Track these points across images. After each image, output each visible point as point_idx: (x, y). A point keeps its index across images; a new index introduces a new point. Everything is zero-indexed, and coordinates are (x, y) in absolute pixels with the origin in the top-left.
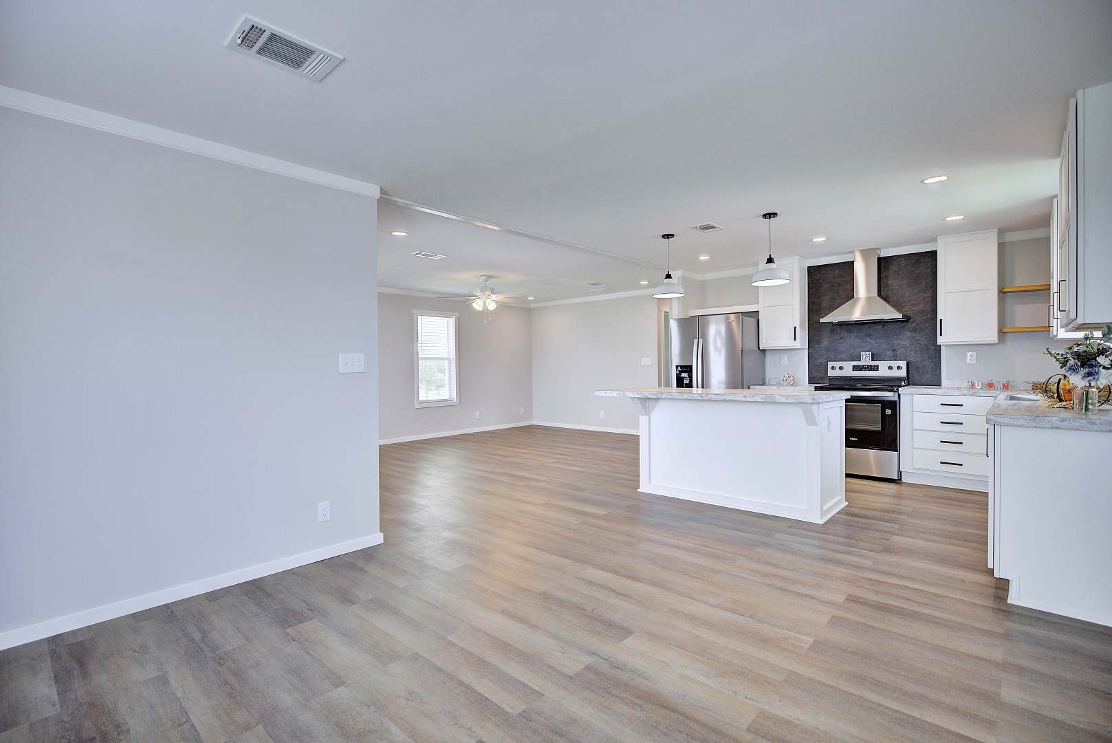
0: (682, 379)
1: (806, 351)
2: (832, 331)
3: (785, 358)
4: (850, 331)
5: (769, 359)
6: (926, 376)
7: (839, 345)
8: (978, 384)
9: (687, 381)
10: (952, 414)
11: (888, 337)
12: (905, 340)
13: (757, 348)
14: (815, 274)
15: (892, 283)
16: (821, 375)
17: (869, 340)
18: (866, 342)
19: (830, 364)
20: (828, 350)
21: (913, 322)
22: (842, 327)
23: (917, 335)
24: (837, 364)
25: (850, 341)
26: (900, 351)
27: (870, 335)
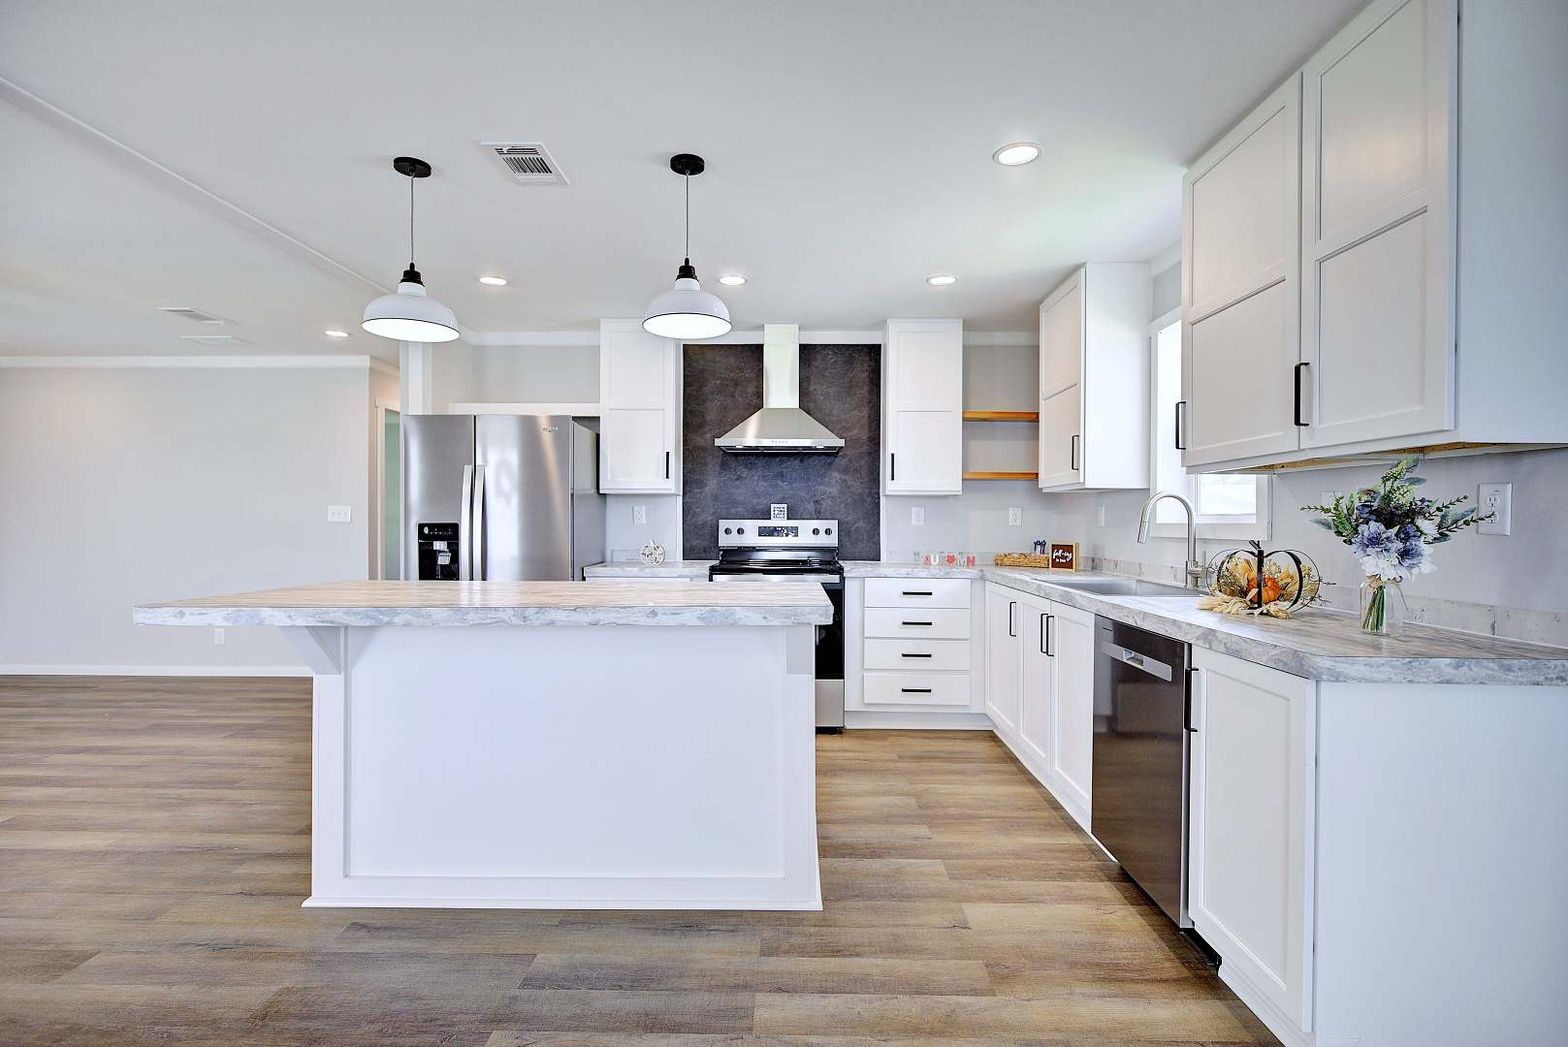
0: (435, 554)
1: (680, 500)
2: (724, 465)
3: (641, 510)
4: (751, 466)
5: (613, 511)
6: (860, 545)
7: (734, 490)
8: (935, 558)
9: (444, 560)
10: (917, 609)
11: (809, 479)
12: (832, 484)
13: (593, 491)
14: (696, 358)
15: (815, 390)
16: (705, 543)
17: (779, 482)
18: (776, 486)
19: (723, 524)
20: (716, 498)
21: (844, 456)
22: (740, 458)
23: (848, 478)
24: (734, 524)
25: (752, 483)
26: (826, 504)
27: (783, 476)
